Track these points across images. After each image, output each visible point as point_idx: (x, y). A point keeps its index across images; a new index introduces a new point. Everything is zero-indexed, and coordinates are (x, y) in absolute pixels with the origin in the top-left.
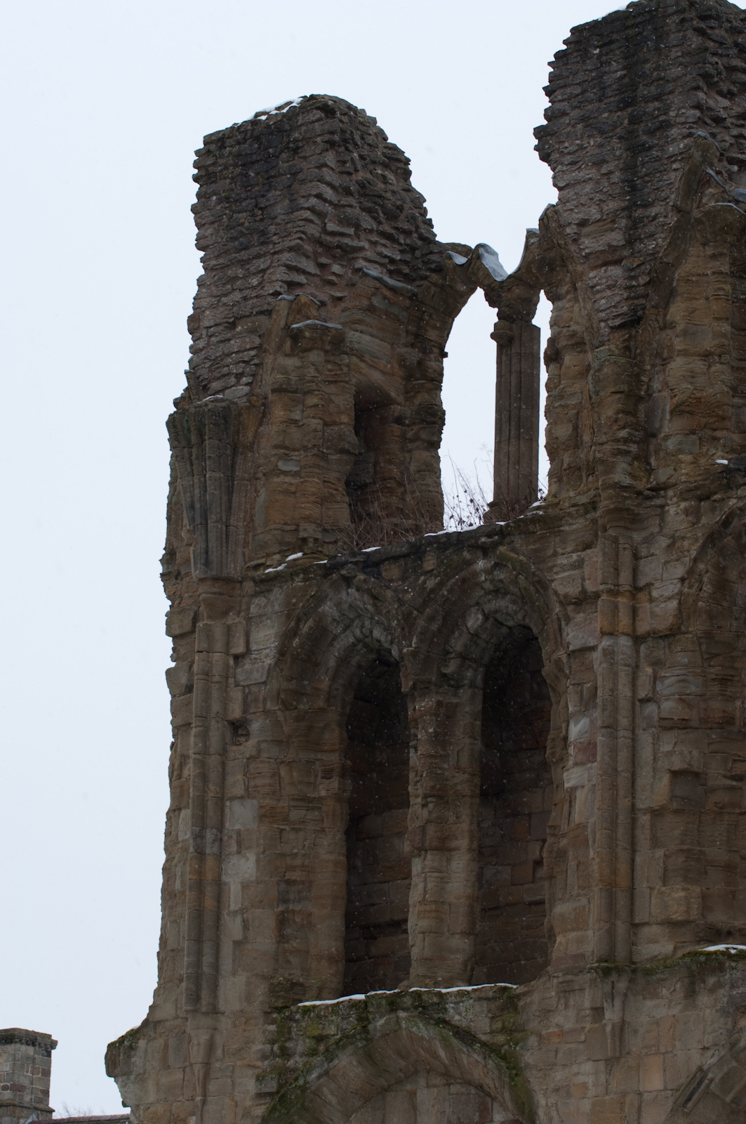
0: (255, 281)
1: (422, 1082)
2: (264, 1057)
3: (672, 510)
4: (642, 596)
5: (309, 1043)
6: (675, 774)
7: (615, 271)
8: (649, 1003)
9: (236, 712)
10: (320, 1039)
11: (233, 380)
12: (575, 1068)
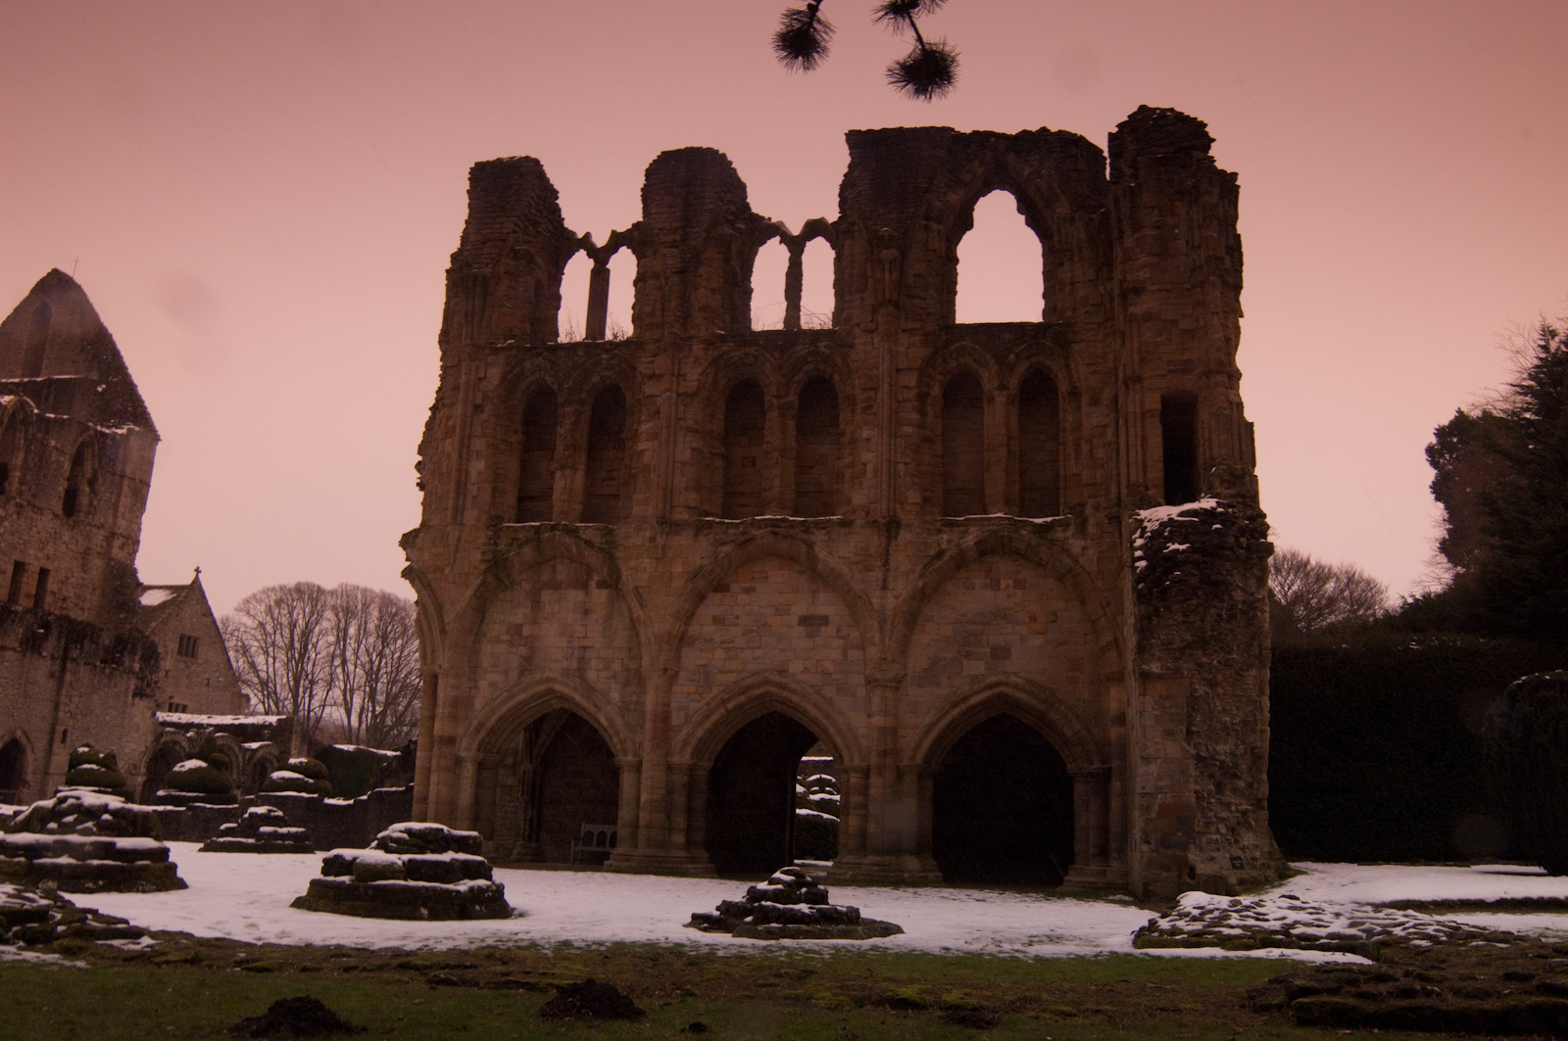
0: (498, 226)
1: (559, 561)
2: (485, 545)
3: (695, 347)
4: (681, 379)
5: (509, 541)
6: (693, 449)
7: (674, 250)
8: (677, 537)
9: (479, 401)
10: (514, 539)
11: (484, 265)
12: (641, 561)
